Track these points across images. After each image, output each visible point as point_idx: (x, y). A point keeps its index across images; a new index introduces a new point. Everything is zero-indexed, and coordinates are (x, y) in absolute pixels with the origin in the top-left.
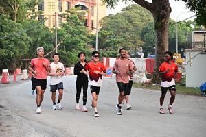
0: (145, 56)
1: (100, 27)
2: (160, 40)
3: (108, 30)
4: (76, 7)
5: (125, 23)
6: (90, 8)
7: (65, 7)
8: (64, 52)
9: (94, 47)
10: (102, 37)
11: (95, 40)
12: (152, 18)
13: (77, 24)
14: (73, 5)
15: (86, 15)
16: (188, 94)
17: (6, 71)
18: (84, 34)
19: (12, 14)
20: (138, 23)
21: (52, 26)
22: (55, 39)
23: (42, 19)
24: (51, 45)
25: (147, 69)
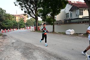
0: (34, 26)
2: (37, 24)
4: (22, 18)
5: (31, 21)
6: (24, 18)
7: (20, 18)
8: (20, 26)
10: (27, 23)
11: (25, 24)
12: (35, 20)
13: (22, 21)
17: (9, 29)
19: (10, 19)
20: (33, 21)
22: (18, 23)
23: (16, 20)
24: (17, 25)
25: (34, 28)
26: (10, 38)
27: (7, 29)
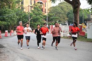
0: (69, 25)
1: (48, 12)
2: (76, 17)
3: (52, 13)
4: (38, 3)
5: (60, 10)
6: (44, 3)
7: (33, 3)
8: (33, 23)
9: (46, 20)
10: (49, 16)
11: (46, 17)
12: (72, 8)
13: (38, 10)
14: (36, 2)
15: (42, 6)
16: (88, 41)
18: (42, 15)
19: (10, 6)
20: (65, 10)
21: (27, 12)
22: (28, 17)
23: (23, 8)
24: (27, 20)
25: (70, 30)
26: (12, 52)
27: (3, 31)
